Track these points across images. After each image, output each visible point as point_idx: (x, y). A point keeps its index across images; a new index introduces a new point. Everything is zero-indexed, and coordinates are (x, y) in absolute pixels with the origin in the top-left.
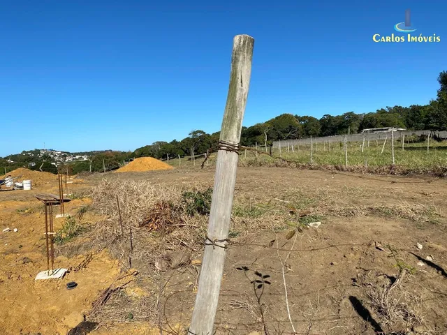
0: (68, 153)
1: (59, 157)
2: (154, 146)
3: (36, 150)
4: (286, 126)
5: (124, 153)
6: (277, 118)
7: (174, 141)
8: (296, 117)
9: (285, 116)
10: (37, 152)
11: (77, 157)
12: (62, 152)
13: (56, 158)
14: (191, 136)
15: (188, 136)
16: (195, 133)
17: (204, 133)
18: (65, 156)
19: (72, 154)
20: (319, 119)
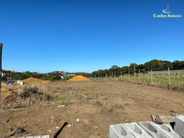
0: (68, 73)
1: (65, 74)
2: (98, 71)
3: (58, 71)
4: (155, 65)
5: (88, 74)
6: (151, 61)
7: (106, 70)
8: (161, 61)
9: (155, 61)
10: (58, 72)
11: (71, 75)
12: (66, 73)
13: (64, 75)
14: (112, 68)
15: (111, 68)
16: (113, 67)
17: (118, 67)
18: (67, 74)
19: (70, 73)
20: (172, 62)
